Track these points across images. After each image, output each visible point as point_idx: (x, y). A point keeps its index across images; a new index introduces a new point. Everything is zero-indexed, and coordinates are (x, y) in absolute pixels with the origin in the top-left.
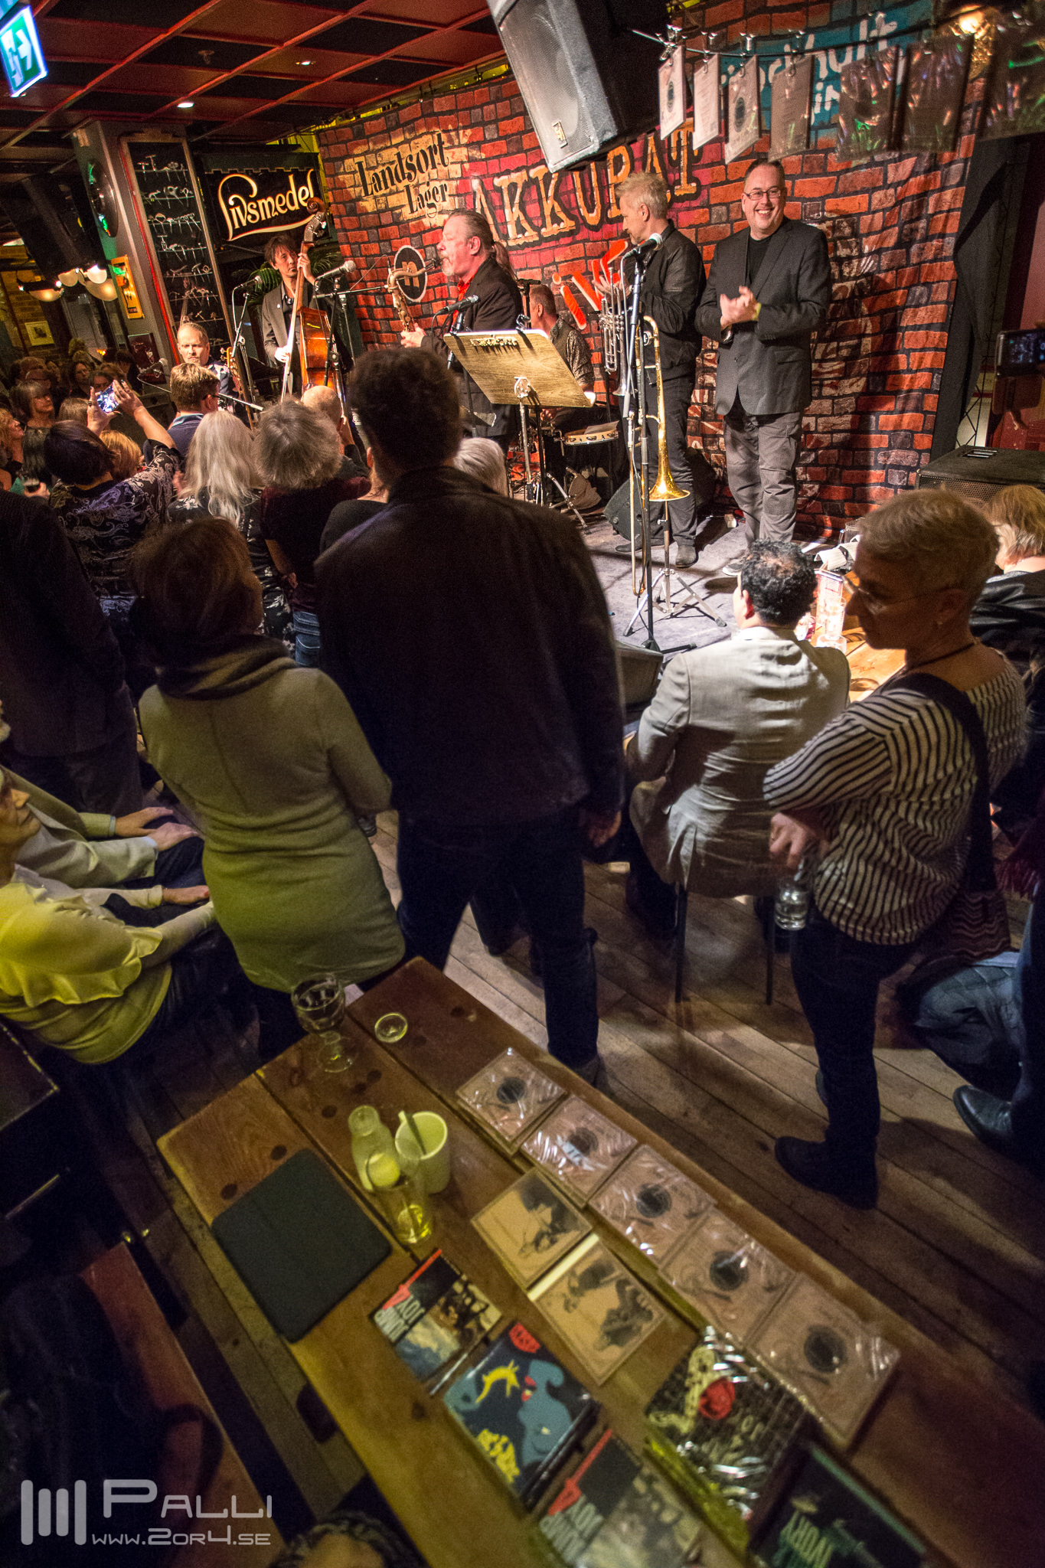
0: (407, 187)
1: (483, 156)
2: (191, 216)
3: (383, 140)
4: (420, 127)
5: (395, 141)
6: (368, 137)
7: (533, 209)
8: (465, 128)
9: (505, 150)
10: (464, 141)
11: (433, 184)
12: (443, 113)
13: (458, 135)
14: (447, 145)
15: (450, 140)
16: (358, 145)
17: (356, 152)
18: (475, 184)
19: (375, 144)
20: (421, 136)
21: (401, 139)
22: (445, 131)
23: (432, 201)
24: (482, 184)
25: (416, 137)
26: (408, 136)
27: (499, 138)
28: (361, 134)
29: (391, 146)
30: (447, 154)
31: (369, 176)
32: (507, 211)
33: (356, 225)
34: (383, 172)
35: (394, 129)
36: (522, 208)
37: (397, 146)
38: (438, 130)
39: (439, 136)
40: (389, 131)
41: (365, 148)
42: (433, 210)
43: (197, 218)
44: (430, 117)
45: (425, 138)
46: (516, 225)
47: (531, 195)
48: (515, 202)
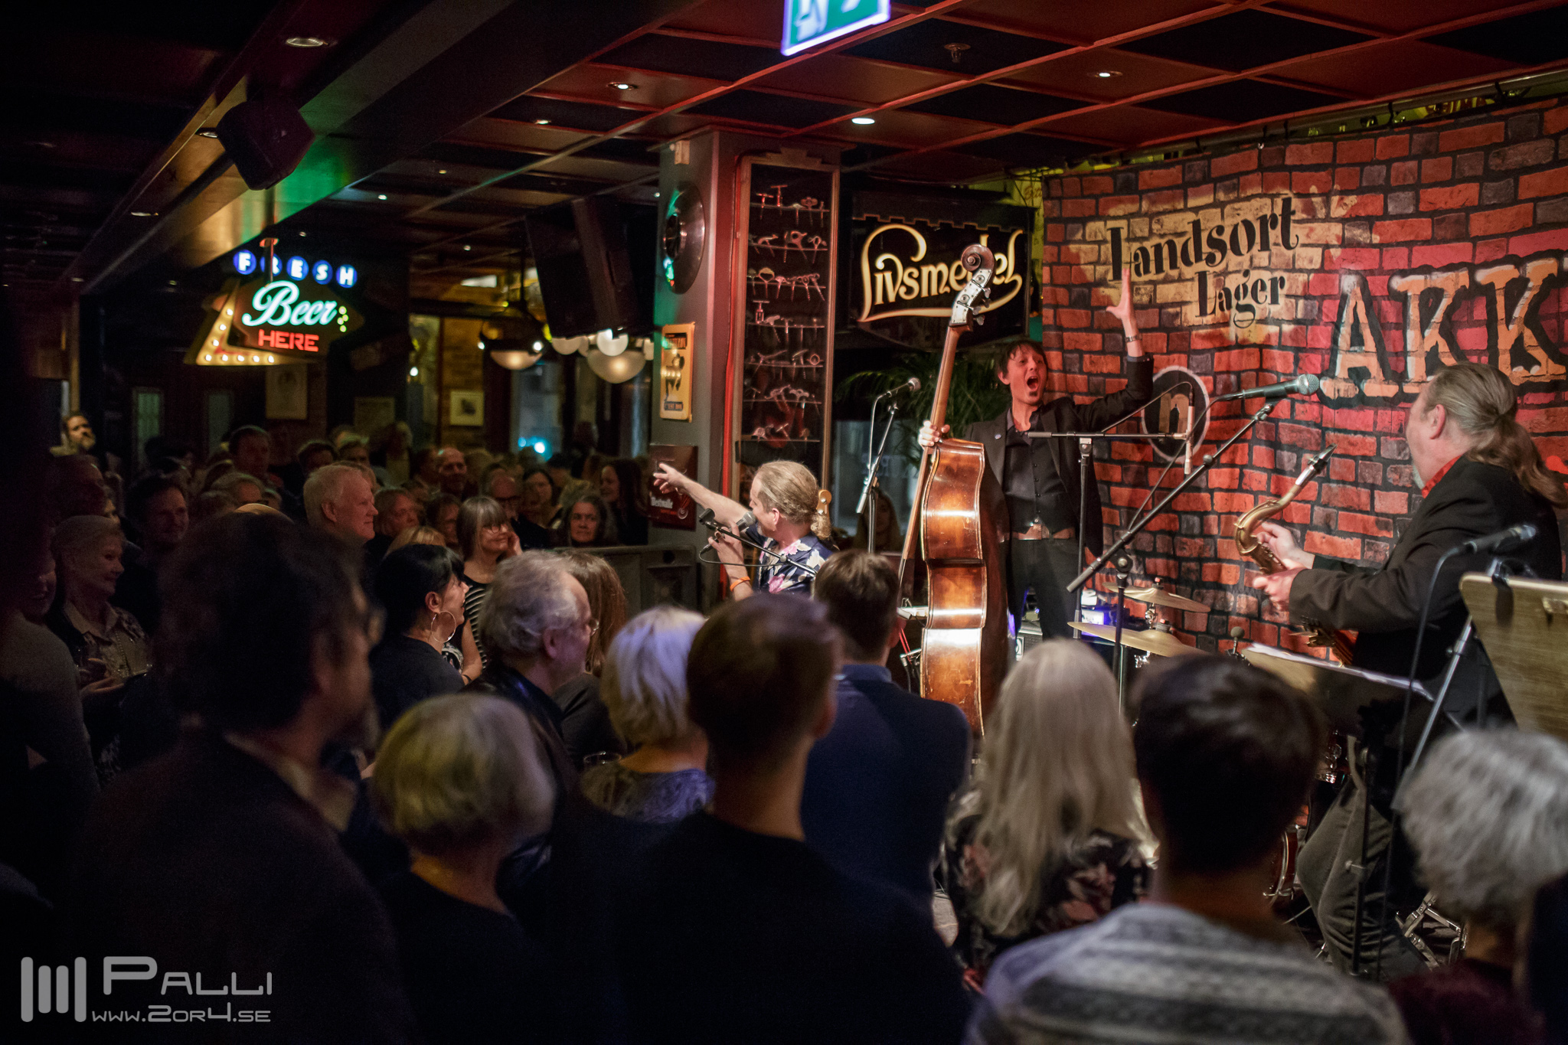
0: (1202, 276)
1: (1376, 239)
2: (814, 277)
3: (1172, 199)
4: (1251, 185)
5: (1192, 203)
6: (1141, 194)
7: (1472, 338)
8: (1344, 193)
9: (1427, 233)
10: (1338, 212)
11: (1255, 275)
12: (1302, 168)
13: (1327, 204)
14: (1299, 215)
15: (1309, 209)
16: (1121, 202)
17: (1112, 212)
18: (1349, 283)
19: (1153, 203)
20: (1248, 199)
21: (1208, 199)
22: (1298, 195)
23: (1248, 300)
24: (1364, 286)
25: (1238, 200)
26: (1221, 196)
27: (1418, 214)
28: (1127, 187)
29: (1186, 209)
30: (1295, 230)
31: (1128, 251)
32: (1412, 335)
33: (1084, 323)
34: (1158, 248)
35: (1197, 184)
36: (1448, 331)
37: (1196, 210)
38: (1287, 193)
39: (1287, 202)
40: (1184, 188)
41: (1132, 208)
42: (1249, 315)
43: (823, 281)
44: (1273, 170)
45: (1256, 203)
46: (1426, 359)
47: (1472, 312)
48: (1433, 320)
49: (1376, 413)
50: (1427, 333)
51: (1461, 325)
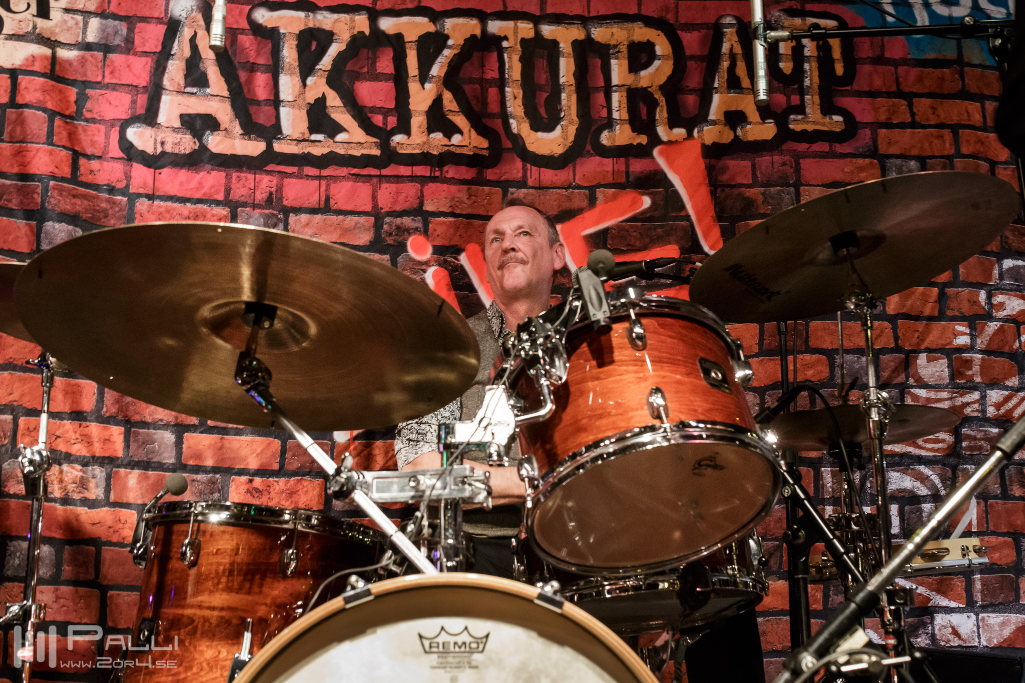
7: (374, 93)
18: (184, 6)
32: (287, 80)
36: (340, 82)
46: (308, 113)
47: (374, 63)
48: (318, 67)
49: (228, 178)
50: (310, 81)
51: (357, 76)
